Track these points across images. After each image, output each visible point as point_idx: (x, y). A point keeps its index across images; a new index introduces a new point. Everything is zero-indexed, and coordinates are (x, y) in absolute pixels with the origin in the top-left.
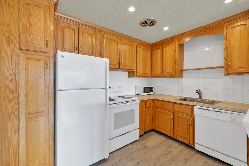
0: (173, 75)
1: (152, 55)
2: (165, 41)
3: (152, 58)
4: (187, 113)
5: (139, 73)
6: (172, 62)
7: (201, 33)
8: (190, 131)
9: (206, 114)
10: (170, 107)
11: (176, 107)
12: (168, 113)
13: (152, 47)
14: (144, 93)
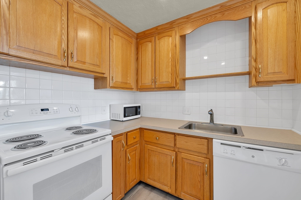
0: (172, 86)
1: (137, 53)
2: (159, 28)
3: (137, 58)
4: (199, 152)
5: (114, 81)
6: (170, 64)
7: (216, 17)
8: (205, 184)
9: (234, 154)
10: (169, 141)
11: (181, 142)
12: (167, 153)
13: (138, 40)
14: (125, 116)
